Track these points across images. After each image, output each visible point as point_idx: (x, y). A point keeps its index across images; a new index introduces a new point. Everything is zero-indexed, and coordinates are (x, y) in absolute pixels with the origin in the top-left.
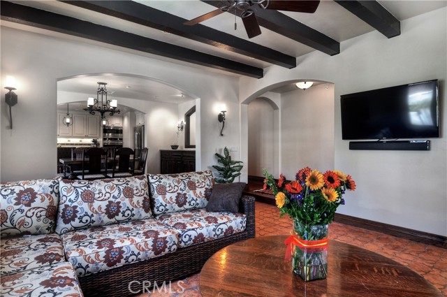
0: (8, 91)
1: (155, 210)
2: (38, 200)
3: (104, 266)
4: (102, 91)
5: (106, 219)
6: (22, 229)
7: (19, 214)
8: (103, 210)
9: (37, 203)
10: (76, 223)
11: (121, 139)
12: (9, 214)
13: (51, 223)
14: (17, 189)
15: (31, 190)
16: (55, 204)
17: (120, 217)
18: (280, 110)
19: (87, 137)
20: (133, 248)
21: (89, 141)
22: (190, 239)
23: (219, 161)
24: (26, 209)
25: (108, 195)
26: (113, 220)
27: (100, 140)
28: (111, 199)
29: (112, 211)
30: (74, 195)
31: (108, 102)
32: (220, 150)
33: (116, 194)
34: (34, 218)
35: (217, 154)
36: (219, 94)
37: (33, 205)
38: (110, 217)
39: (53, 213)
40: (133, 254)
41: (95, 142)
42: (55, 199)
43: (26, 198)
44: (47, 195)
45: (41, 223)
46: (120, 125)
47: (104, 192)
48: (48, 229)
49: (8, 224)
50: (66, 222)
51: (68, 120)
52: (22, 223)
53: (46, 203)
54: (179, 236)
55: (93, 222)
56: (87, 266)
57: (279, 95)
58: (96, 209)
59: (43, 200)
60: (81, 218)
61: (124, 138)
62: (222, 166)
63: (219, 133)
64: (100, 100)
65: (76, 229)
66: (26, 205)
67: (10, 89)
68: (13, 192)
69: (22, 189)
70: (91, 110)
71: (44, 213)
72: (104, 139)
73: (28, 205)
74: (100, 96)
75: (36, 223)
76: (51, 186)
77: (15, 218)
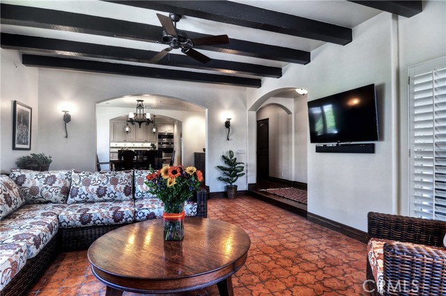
0: (64, 113)
1: (135, 195)
2: (57, 182)
3: (79, 224)
4: (140, 106)
5: (96, 198)
6: (47, 199)
7: (45, 190)
8: (95, 191)
9: (56, 184)
10: (77, 198)
11: (173, 143)
12: (40, 189)
13: (64, 197)
14: (46, 175)
15: (54, 176)
16: (68, 186)
17: (106, 197)
18: (293, 114)
19: (146, 142)
20: (99, 215)
21: (148, 145)
22: (144, 215)
23: (225, 162)
24: (49, 187)
25: (99, 182)
26: (101, 199)
27: (156, 144)
28: (101, 185)
29: (101, 193)
30: (78, 181)
31: (144, 115)
32: (227, 153)
33: (105, 182)
34: (54, 193)
35: (223, 156)
36: (226, 104)
37: (54, 185)
38: (100, 196)
39: (66, 191)
40: (99, 219)
41: (153, 145)
42: (68, 183)
43: (51, 180)
44: (63, 180)
45: (57, 197)
46: (172, 132)
47: (97, 180)
48: (62, 200)
49: (39, 195)
50: (72, 197)
51: (127, 129)
52: (47, 195)
53: (62, 185)
54: (136, 212)
55: (88, 198)
56: (69, 222)
57: (293, 99)
58: (90, 190)
59: (60, 183)
60: (80, 195)
61: (175, 142)
62: (227, 166)
63: (226, 138)
64: (138, 113)
65: (77, 202)
66: (50, 185)
67: (65, 112)
68: (44, 176)
69: (49, 175)
70: (131, 121)
71: (59, 190)
72: (159, 143)
73: (51, 185)
74: (138, 110)
75: (54, 196)
76: (66, 175)
77: (43, 192)
